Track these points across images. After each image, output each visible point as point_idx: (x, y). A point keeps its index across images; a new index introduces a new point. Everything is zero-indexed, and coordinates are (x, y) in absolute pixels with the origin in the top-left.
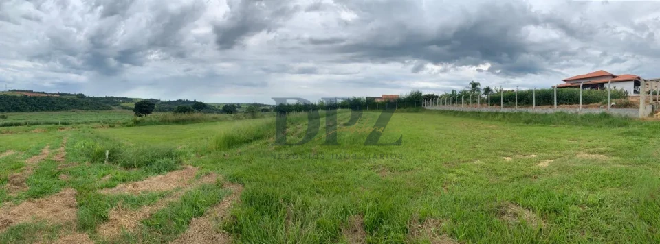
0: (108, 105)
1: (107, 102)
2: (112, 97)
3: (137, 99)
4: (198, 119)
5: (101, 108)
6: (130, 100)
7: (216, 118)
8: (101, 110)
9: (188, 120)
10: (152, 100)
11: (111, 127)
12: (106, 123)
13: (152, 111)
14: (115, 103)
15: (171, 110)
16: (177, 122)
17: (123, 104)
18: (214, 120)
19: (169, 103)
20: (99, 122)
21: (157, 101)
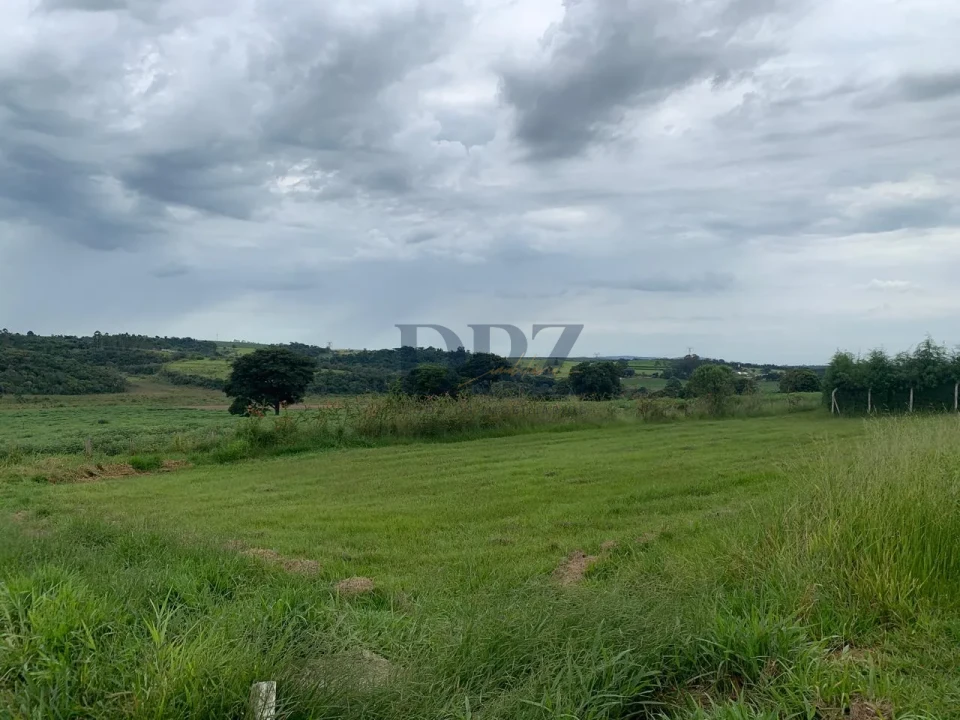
0: (112, 370)
1: (99, 360)
2: (124, 338)
3: (235, 345)
4: (506, 418)
5: (75, 382)
6: (208, 349)
7: (574, 413)
8: (75, 391)
9: (470, 425)
10: (295, 346)
11: (140, 467)
12: (113, 452)
13: (302, 389)
14: (136, 361)
15: (378, 386)
16: (430, 432)
17: (175, 367)
18: (568, 421)
19: (365, 357)
20: (74, 450)
21: (316, 351)
